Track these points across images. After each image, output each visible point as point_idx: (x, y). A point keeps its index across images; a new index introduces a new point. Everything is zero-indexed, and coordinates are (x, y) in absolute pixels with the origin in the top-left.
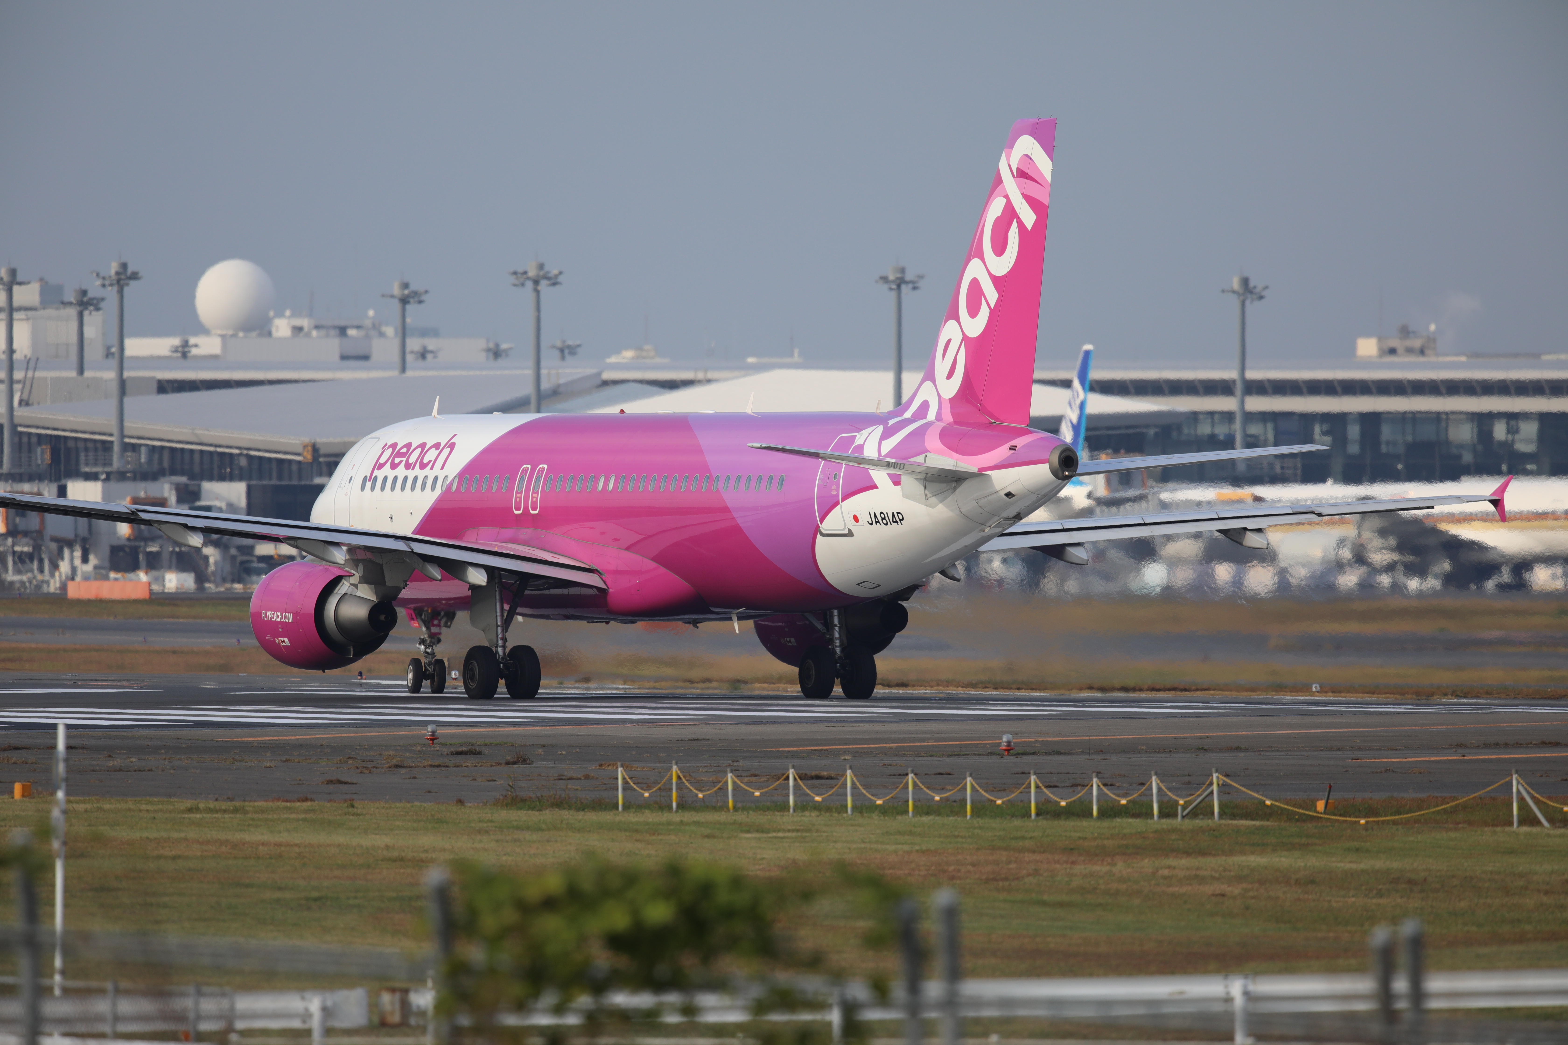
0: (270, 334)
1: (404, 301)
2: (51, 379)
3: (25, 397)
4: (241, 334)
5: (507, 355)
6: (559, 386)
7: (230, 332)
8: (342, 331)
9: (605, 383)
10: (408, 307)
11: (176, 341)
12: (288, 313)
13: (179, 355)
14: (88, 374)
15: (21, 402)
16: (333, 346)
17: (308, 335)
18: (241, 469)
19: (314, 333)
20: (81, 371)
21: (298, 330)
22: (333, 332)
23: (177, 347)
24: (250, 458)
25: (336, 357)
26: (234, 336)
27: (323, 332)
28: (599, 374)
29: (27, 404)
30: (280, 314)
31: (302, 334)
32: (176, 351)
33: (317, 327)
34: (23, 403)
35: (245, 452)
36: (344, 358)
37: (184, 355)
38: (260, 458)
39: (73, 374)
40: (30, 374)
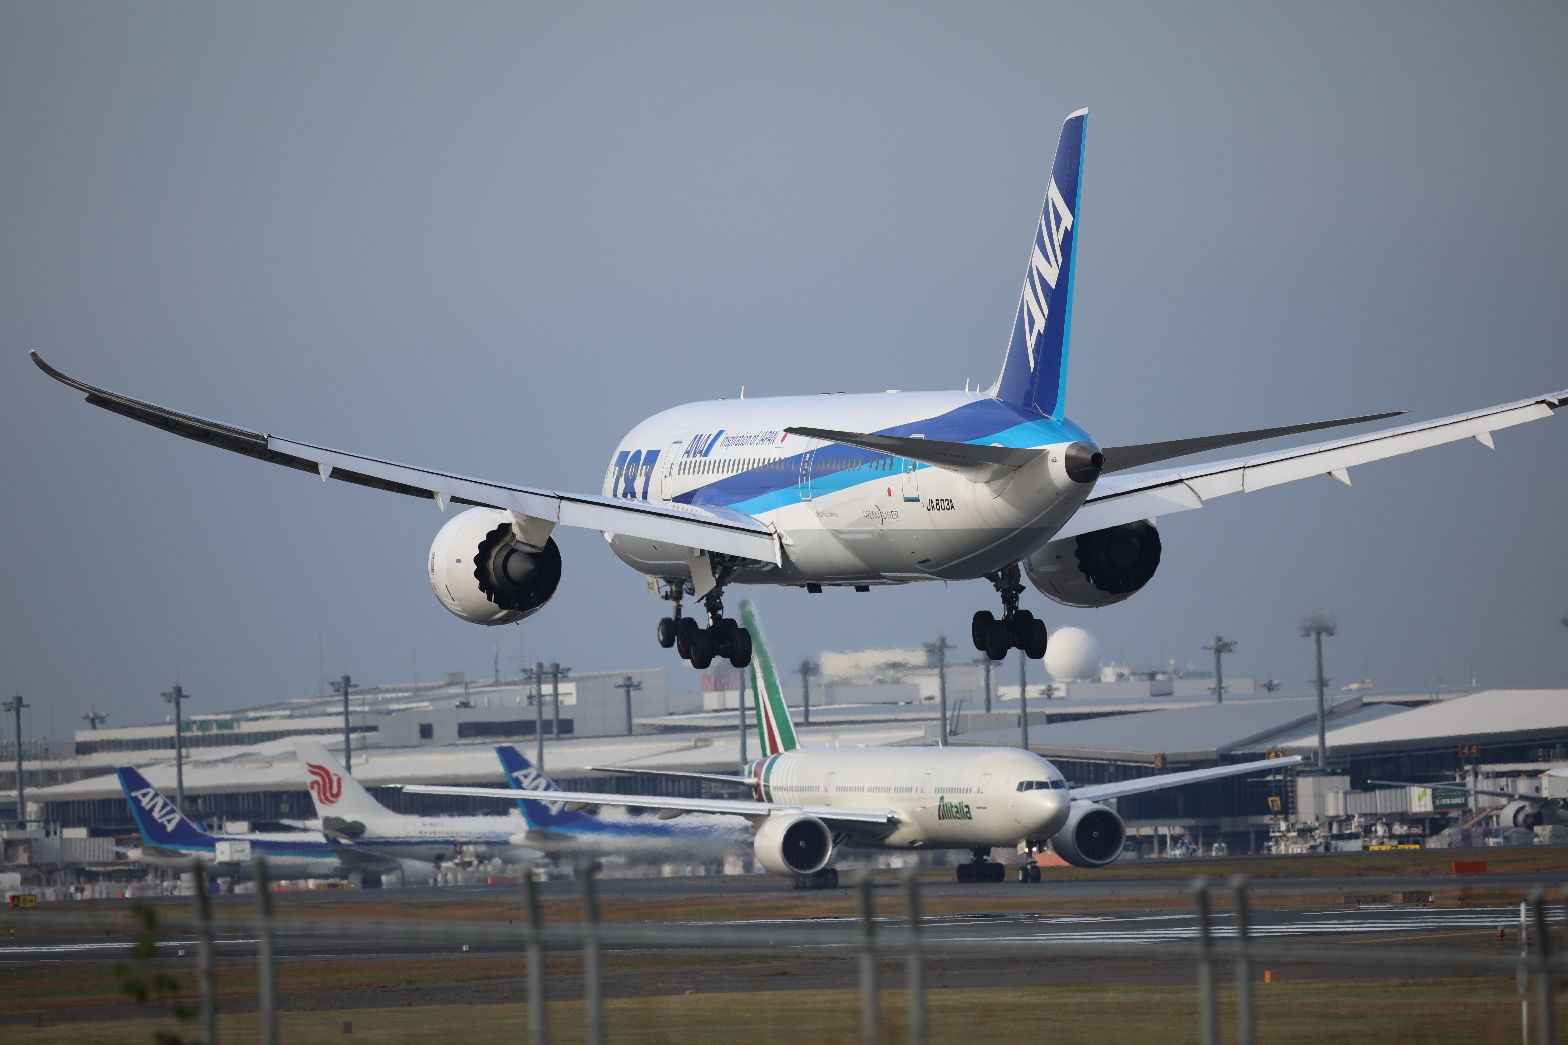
0: (1100, 680)
1: (1219, 651)
2: (971, 715)
3: (953, 728)
4: (1079, 681)
5: (1278, 689)
6: (1333, 707)
7: (1071, 680)
8: (1152, 676)
9: (1366, 705)
10: (1222, 654)
11: (1043, 687)
12: (1113, 664)
13: (1045, 696)
14: (993, 711)
15: (951, 731)
16: (1145, 686)
17: (1128, 679)
18: (1110, 774)
19: (1132, 678)
20: (988, 709)
21: (1120, 676)
22: (1144, 677)
23: (1044, 691)
24: (1117, 766)
25: (1148, 694)
26: (1074, 682)
27: (1137, 677)
28: (1361, 698)
29: (955, 734)
30: (1107, 664)
31: (1123, 679)
32: (1043, 694)
33: (1133, 674)
34: (952, 734)
35: (1113, 762)
36: (1153, 695)
37: (1049, 696)
38: (1124, 766)
39: (983, 712)
40: (956, 713)
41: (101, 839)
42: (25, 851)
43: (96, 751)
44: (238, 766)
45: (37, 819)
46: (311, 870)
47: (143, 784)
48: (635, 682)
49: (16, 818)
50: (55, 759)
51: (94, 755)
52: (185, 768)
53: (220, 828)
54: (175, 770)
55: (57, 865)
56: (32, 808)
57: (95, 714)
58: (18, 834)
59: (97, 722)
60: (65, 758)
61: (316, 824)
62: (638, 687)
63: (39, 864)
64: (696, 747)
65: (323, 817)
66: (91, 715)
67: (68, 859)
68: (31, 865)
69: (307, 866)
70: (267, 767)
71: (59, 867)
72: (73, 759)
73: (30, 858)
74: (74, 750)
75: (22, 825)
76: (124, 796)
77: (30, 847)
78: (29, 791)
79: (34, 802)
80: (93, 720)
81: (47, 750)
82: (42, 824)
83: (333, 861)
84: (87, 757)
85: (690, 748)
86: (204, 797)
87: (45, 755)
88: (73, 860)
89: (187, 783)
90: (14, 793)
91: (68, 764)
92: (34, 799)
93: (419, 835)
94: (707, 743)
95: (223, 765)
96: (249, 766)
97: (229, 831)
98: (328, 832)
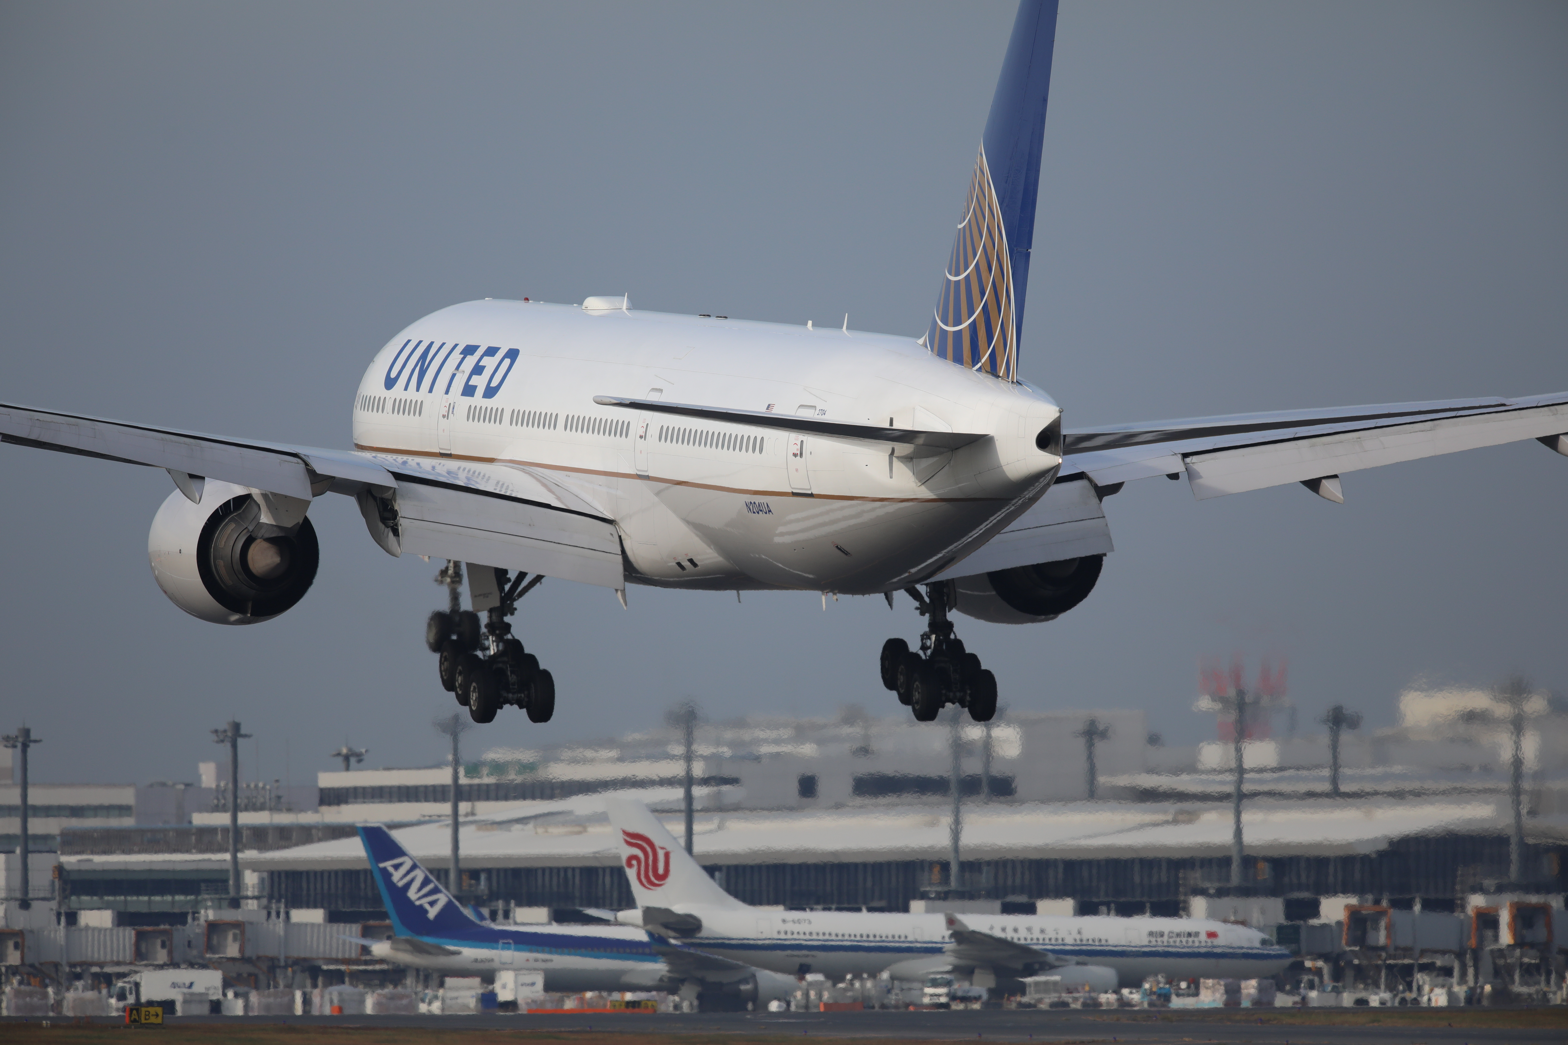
41: (342, 925)
42: (235, 939)
43: (346, 802)
44: (540, 830)
45: (256, 894)
46: (627, 979)
47: (395, 851)
48: (1101, 727)
49: (226, 890)
50: (289, 810)
51: (344, 808)
52: (463, 831)
53: (507, 915)
54: (448, 832)
55: (279, 960)
56: (251, 879)
57: (350, 749)
58: (229, 915)
59: (353, 760)
60: (302, 810)
61: (635, 915)
62: (1104, 735)
63: (254, 958)
64: (1175, 822)
65: (642, 907)
66: (344, 751)
67: (297, 952)
68: (244, 959)
69: (623, 972)
70: (580, 833)
71: (282, 963)
72: (317, 811)
73: (242, 950)
74: (317, 800)
75: (235, 903)
76: (367, 866)
77: (243, 933)
78: (249, 855)
79: (254, 871)
80: (347, 758)
81: (279, 797)
82: (264, 901)
83: (659, 968)
84: (334, 809)
85: (1167, 822)
86: (489, 871)
87: (277, 804)
88: (303, 955)
89: (465, 851)
90: (227, 856)
91: (307, 818)
92: (255, 866)
93: (776, 936)
94: (1190, 817)
95: (518, 827)
96: (554, 830)
97: (518, 920)
98: (649, 927)
